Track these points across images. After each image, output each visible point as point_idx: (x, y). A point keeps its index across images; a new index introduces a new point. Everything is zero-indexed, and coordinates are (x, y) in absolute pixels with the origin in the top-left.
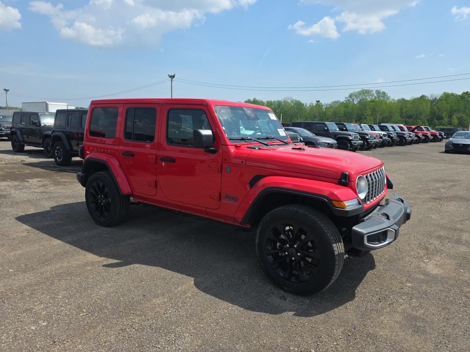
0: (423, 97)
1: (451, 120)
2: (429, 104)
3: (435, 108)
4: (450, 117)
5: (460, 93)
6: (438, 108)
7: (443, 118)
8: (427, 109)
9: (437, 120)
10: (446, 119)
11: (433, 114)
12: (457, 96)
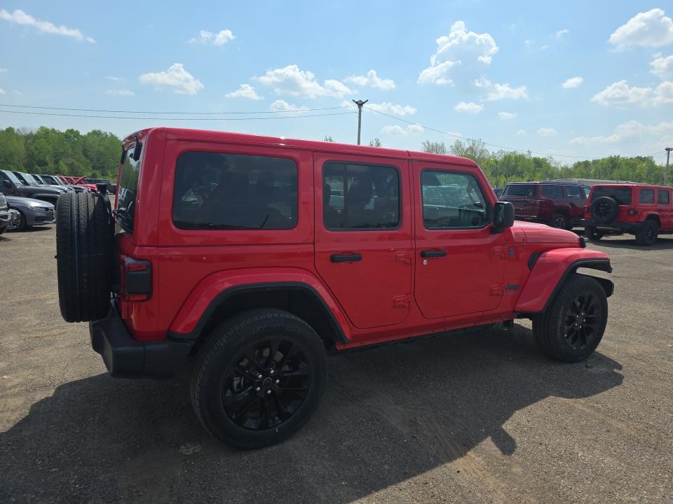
0: (10, 130)
1: (58, 167)
2: (22, 142)
3: (33, 148)
4: (56, 162)
5: (63, 130)
6: (36, 148)
7: (47, 164)
8: (21, 148)
9: (39, 166)
10: (51, 165)
11: (31, 156)
12: (59, 133)
